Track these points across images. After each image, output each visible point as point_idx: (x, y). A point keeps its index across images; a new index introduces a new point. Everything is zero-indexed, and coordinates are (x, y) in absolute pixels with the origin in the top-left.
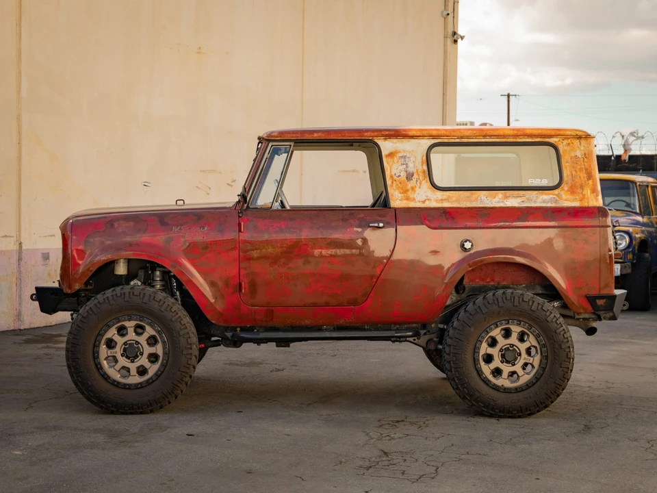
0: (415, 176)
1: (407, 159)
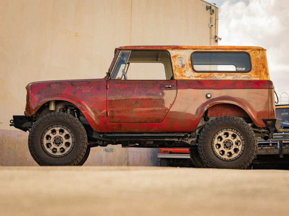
0: (186, 66)
1: (182, 59)
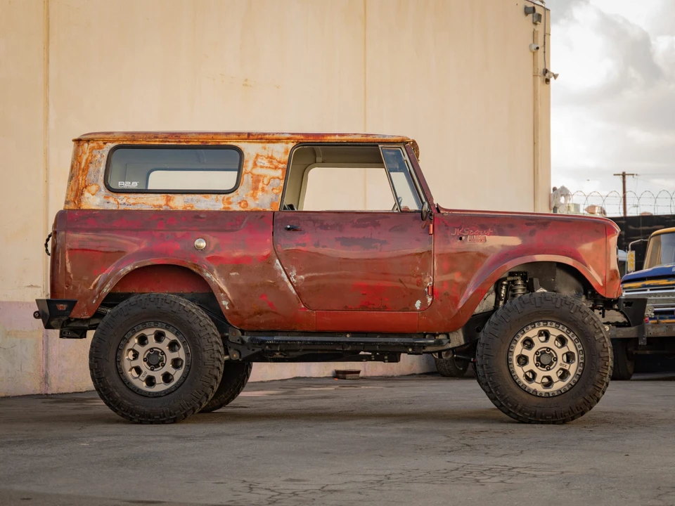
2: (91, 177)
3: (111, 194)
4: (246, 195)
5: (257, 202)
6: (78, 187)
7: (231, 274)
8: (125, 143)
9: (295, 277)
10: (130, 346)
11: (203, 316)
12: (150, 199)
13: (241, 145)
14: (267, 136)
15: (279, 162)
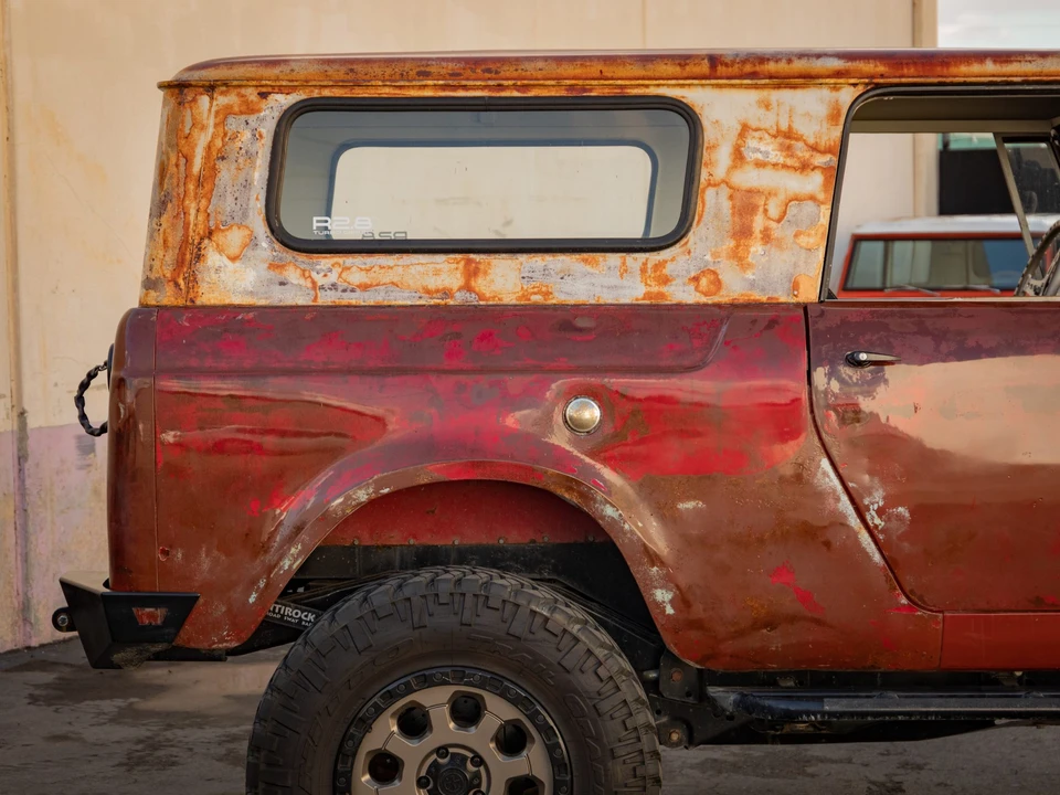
2: (225, 204)
3: (289, 255)
4: (715, 255)
5: (750, 275)
6: (186, 235)
7: (681, 506)
8: (326, 93)
9: (880, 512)
10: (372, 742)
11: (603, 645)
12: (413, 270)
13: (694, 96)
14: (771, 67)
15: (814, 148)
